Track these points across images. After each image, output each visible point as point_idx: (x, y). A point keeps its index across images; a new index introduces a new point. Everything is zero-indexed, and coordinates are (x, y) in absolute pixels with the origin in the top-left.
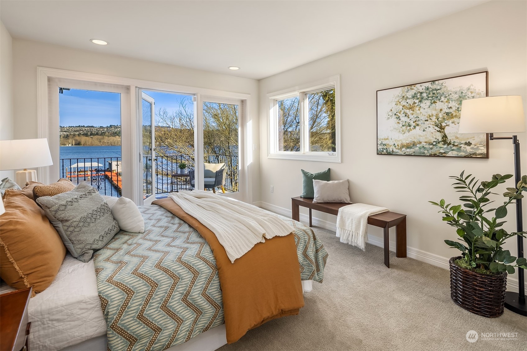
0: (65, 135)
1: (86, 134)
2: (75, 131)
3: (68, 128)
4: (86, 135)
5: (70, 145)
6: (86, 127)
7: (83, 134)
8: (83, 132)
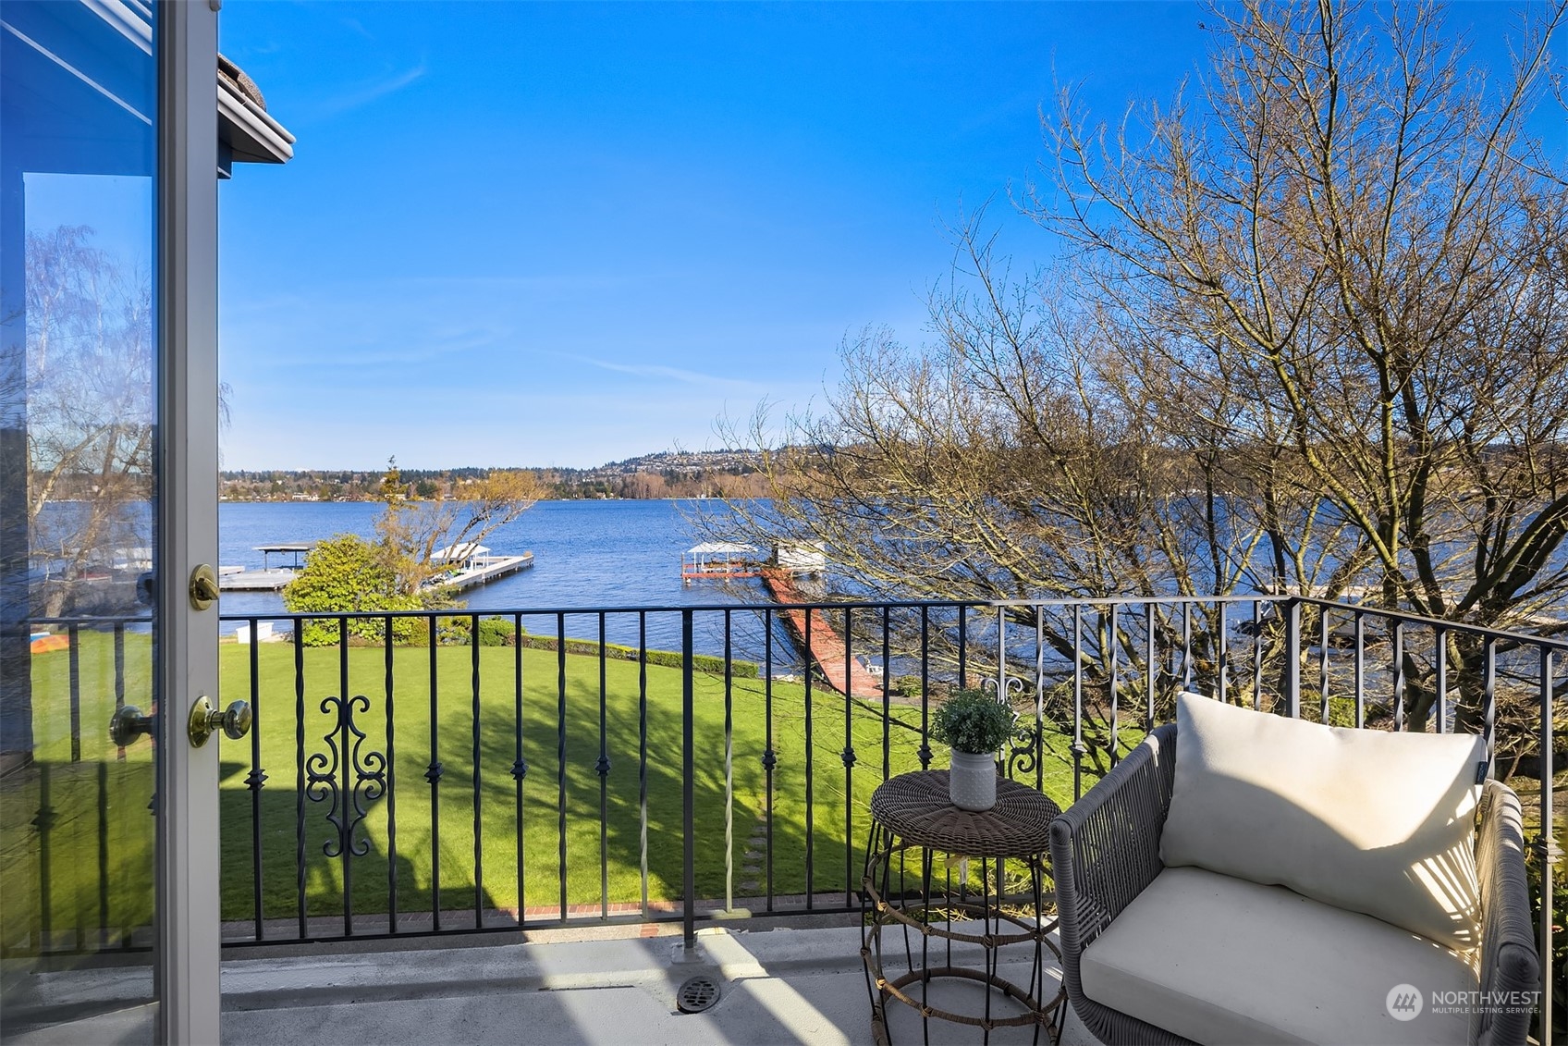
0: (694, 472)
1: (734, 469)
2: (714, 463)
3: (700, 456)
4: (734, 472)
5: (703, 497)
6: (735, 453)
7: (728, 470)
8: (729, 464)
